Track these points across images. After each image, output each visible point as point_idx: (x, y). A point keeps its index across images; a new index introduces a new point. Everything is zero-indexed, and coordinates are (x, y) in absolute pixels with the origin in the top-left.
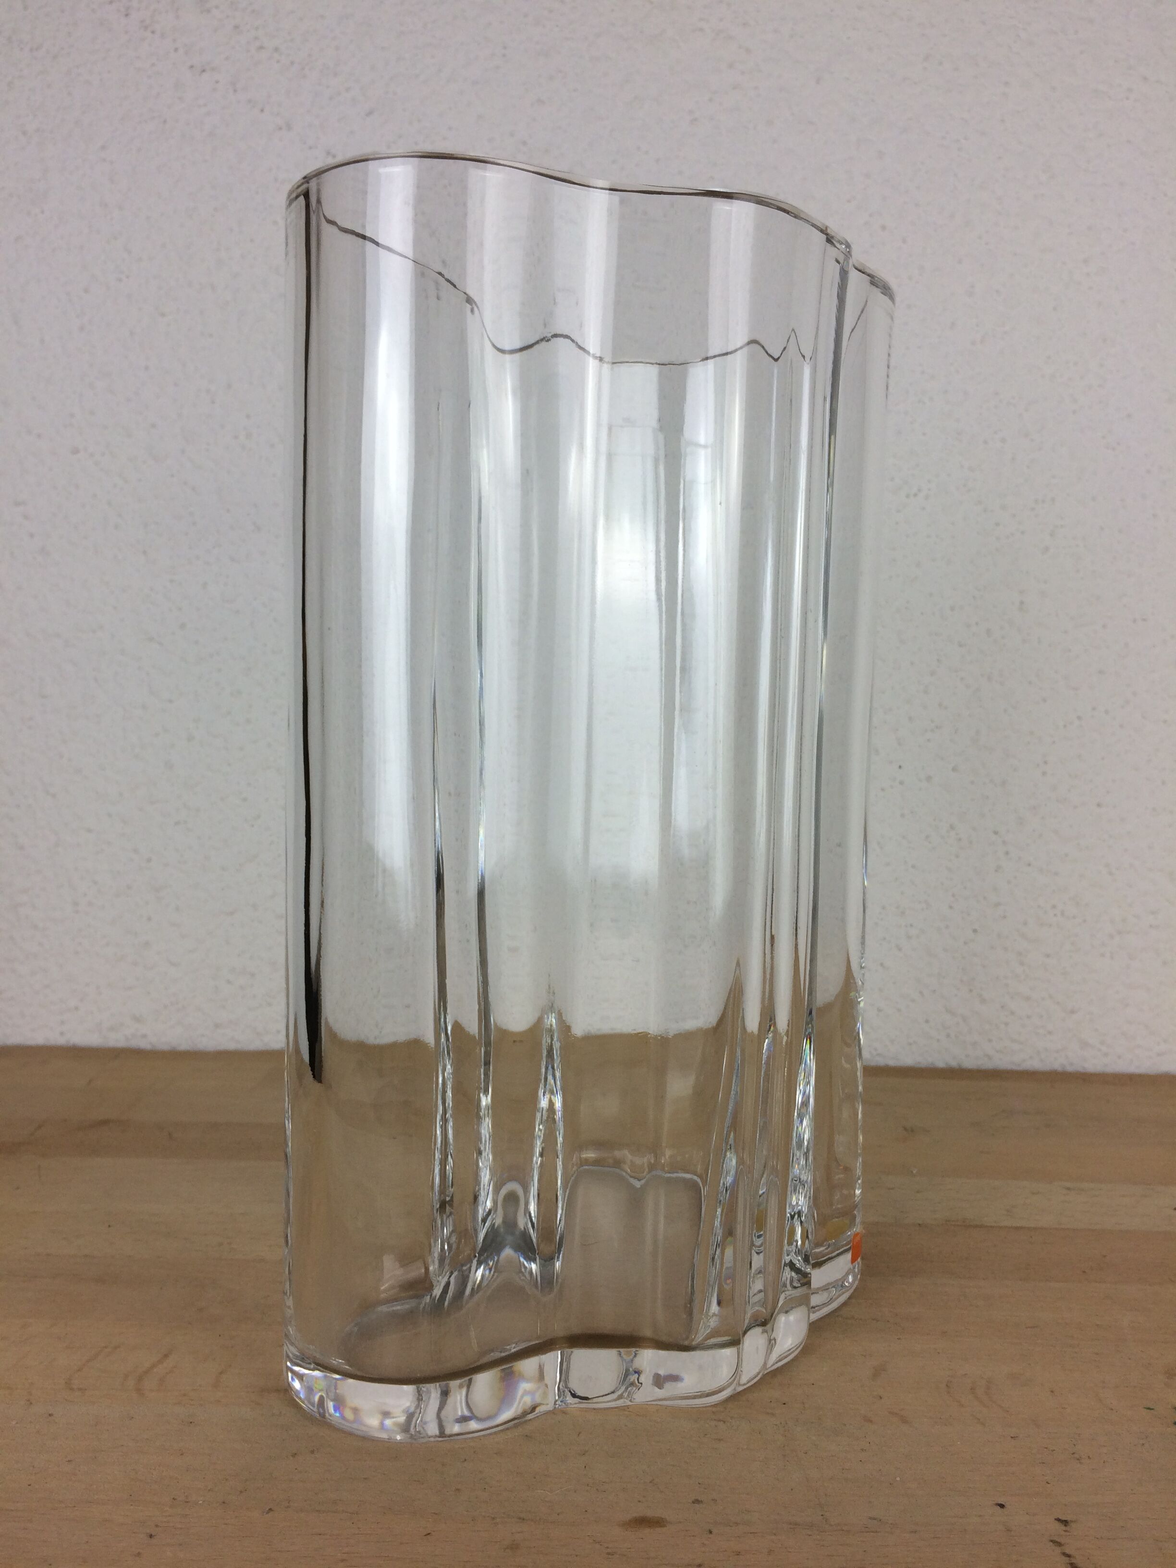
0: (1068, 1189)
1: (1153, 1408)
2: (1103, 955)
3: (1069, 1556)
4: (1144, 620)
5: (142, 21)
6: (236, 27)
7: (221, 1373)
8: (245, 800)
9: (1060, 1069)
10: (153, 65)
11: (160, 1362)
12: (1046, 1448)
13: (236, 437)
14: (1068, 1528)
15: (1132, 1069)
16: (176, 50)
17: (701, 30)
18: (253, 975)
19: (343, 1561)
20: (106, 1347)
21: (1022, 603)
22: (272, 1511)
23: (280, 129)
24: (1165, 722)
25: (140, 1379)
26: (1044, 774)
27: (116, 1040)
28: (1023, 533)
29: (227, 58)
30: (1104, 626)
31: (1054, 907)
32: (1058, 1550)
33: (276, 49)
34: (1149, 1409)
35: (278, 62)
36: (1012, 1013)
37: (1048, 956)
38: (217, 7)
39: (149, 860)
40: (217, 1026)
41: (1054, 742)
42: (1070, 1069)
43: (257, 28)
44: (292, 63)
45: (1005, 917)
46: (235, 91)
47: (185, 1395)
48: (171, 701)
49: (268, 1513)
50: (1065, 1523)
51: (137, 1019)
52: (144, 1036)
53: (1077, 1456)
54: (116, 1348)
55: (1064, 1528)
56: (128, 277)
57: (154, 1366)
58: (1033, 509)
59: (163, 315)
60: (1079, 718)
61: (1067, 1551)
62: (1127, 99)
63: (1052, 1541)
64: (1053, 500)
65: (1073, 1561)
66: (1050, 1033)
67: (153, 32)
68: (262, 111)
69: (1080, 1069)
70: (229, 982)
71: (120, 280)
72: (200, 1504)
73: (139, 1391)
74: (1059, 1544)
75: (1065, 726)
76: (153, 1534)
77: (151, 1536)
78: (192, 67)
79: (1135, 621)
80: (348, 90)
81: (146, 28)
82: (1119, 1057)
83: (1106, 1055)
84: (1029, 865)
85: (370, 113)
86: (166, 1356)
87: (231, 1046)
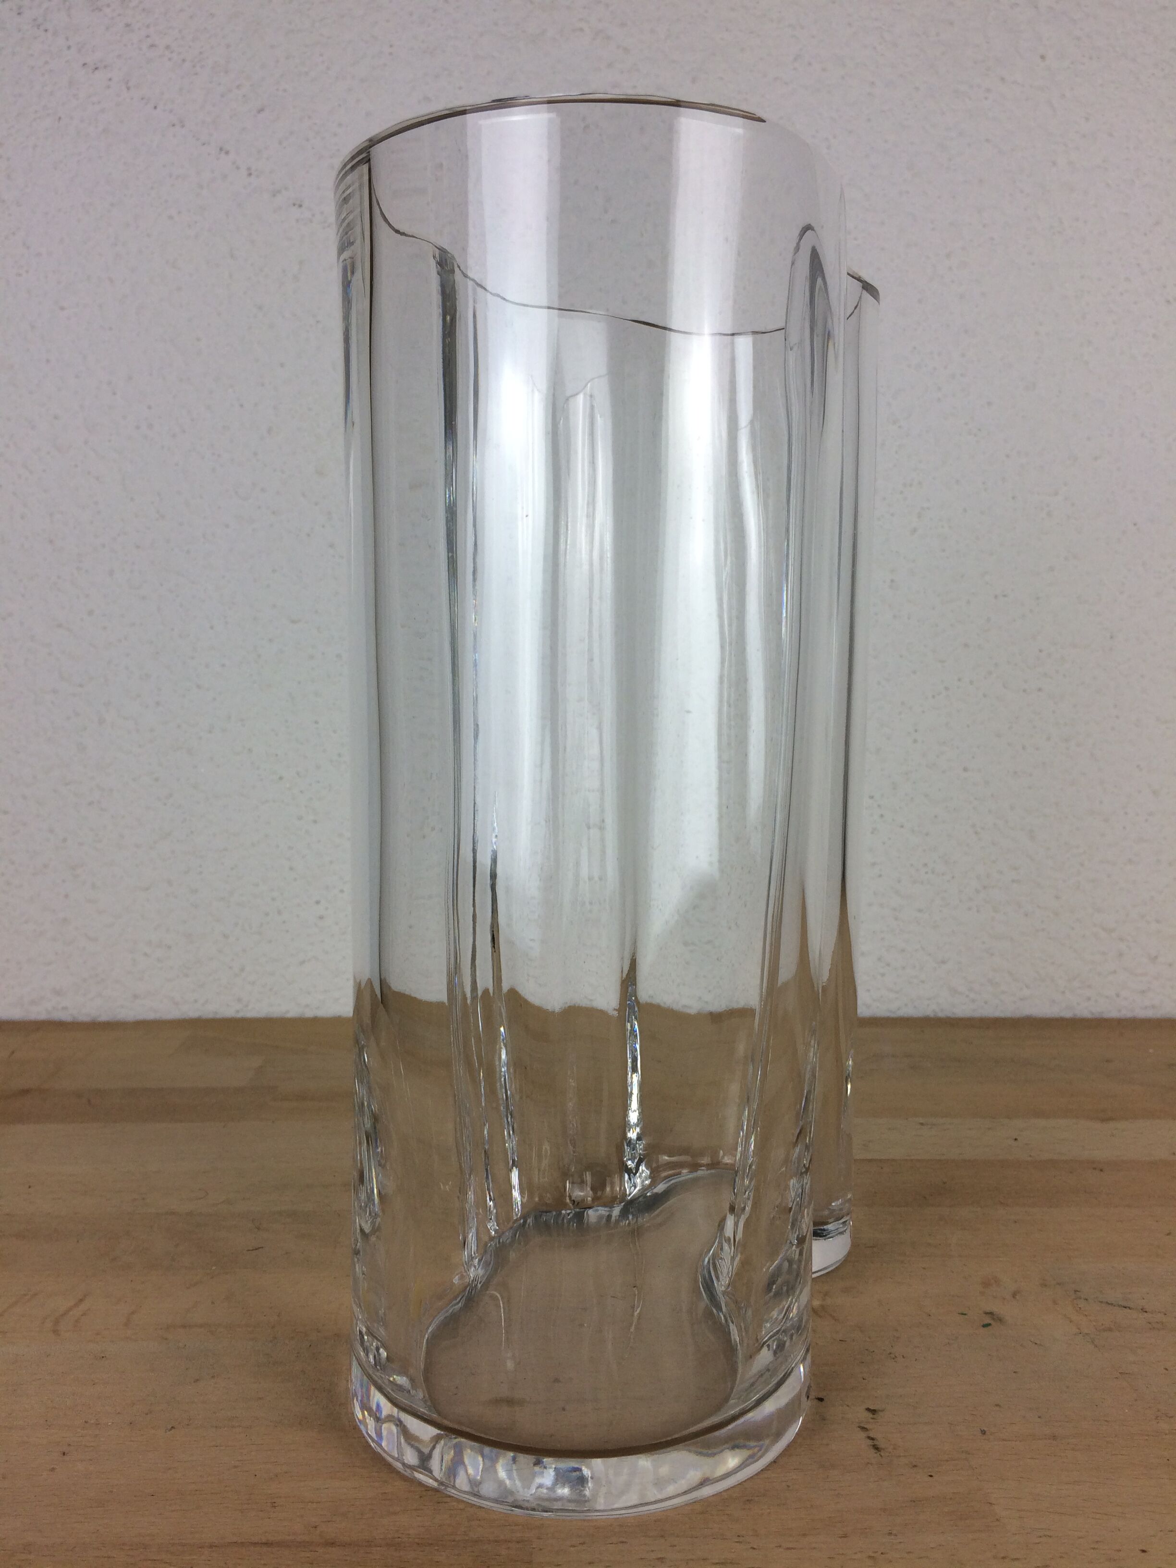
0: (922, 1124)
1: (966, 1313)
2: (970, 909)
3: (873, 1439)
4: (1005, 596)
5: (35, 20)
6: (128, 25)
7: (133, 1313)
8: (157, 780)
9: (932, 1015)
10: (46, 63)
11: (76, 1305)
12: (867, 1350)
13: (138, 428)
14: (875, 1416)
15: (998, 1014)
16: (69, 48)
17: (581, 30)
18: (169, 947)
19: (235, 1467)
20: (25, 1295)
21: (892, 581)
22: (174, 1428)
23: (174, 125)
24: (1024, 691)
25: (57, 1322)
26: (915, 741)
27: (38, 1013)
28: (892, 515)
29: (119, 56)
30: (968, 602)
31: (925, 865)
32: (863, 1435)
33: (168, 47)
34: (963, 1314)
35: (170, 59)
36: (888, 965)
37: (920, 911)
38: (108, 6)
39: (65, 840)
40: (136, 997)
41: (923, 712)
42: (941, 1015)
43: (148, 26)
44: (184, 60)
45: (880, 876)
46: (128, 88)
47: (98, 1334)
48: (81, 686)
49: (171, 1430)
50: (873, 1412)
51: (58, 993)
52: (65, 1008)
53: (893, 1356)
54: (36, 1294)
55: (871, 1416)
56: (27, 272)
57: (70, 1309)
58: (901, 492)
59: (62, 309)
60: (947, 689)
61: (871, 1435)
62: (986, 98)
63: (859, 1427)
64: (920, 483)
65: (876, 1442)
66: (923, 982)
67: (46, 31)
68: (155, 108)
69: (950, 1015)
70: (146, 954)
71: (20, 275)
72: (110, 1425)
73: (55, 1332)
74: (864, 1429)
75: (933, 697)
76: (66, 1452)
77: (64, 1454)
78: (84, 64)
79: (996, 597)
80: (238, 87)
81: (38, 26)
82: (986, 1003)
83: (973, 1001)
84: (902, 827)
85: (261, 111)
86: (81, 1300)
87: (151, 1016)
